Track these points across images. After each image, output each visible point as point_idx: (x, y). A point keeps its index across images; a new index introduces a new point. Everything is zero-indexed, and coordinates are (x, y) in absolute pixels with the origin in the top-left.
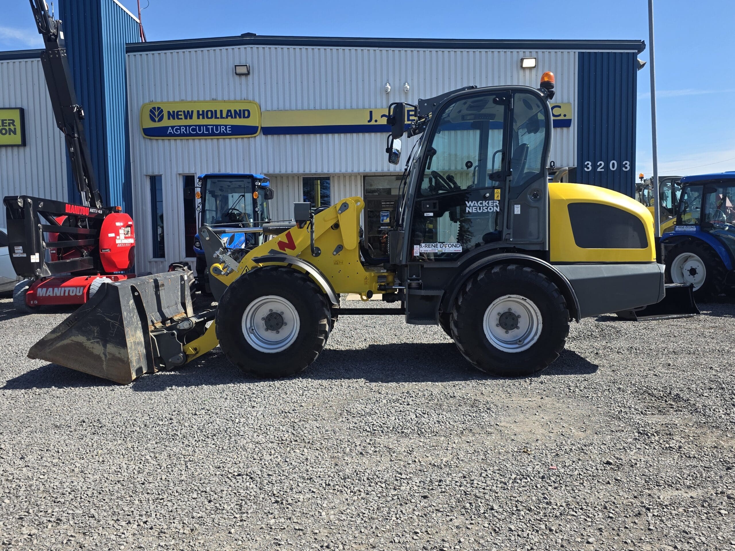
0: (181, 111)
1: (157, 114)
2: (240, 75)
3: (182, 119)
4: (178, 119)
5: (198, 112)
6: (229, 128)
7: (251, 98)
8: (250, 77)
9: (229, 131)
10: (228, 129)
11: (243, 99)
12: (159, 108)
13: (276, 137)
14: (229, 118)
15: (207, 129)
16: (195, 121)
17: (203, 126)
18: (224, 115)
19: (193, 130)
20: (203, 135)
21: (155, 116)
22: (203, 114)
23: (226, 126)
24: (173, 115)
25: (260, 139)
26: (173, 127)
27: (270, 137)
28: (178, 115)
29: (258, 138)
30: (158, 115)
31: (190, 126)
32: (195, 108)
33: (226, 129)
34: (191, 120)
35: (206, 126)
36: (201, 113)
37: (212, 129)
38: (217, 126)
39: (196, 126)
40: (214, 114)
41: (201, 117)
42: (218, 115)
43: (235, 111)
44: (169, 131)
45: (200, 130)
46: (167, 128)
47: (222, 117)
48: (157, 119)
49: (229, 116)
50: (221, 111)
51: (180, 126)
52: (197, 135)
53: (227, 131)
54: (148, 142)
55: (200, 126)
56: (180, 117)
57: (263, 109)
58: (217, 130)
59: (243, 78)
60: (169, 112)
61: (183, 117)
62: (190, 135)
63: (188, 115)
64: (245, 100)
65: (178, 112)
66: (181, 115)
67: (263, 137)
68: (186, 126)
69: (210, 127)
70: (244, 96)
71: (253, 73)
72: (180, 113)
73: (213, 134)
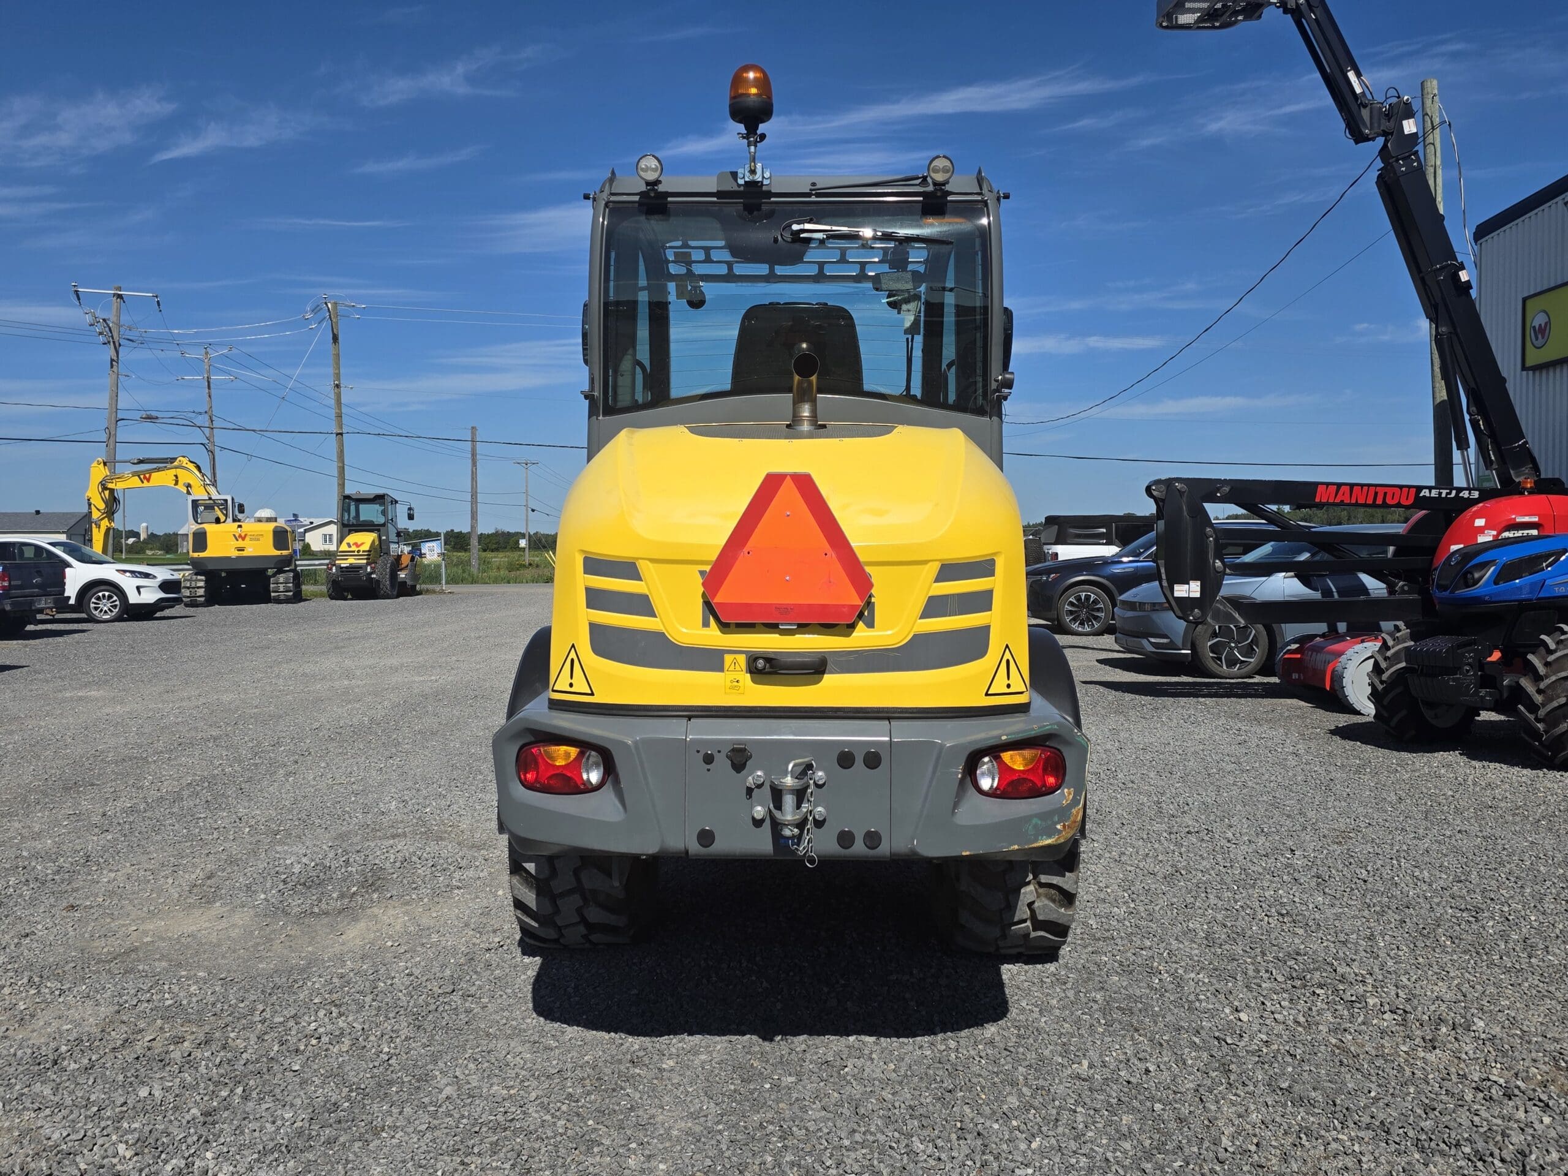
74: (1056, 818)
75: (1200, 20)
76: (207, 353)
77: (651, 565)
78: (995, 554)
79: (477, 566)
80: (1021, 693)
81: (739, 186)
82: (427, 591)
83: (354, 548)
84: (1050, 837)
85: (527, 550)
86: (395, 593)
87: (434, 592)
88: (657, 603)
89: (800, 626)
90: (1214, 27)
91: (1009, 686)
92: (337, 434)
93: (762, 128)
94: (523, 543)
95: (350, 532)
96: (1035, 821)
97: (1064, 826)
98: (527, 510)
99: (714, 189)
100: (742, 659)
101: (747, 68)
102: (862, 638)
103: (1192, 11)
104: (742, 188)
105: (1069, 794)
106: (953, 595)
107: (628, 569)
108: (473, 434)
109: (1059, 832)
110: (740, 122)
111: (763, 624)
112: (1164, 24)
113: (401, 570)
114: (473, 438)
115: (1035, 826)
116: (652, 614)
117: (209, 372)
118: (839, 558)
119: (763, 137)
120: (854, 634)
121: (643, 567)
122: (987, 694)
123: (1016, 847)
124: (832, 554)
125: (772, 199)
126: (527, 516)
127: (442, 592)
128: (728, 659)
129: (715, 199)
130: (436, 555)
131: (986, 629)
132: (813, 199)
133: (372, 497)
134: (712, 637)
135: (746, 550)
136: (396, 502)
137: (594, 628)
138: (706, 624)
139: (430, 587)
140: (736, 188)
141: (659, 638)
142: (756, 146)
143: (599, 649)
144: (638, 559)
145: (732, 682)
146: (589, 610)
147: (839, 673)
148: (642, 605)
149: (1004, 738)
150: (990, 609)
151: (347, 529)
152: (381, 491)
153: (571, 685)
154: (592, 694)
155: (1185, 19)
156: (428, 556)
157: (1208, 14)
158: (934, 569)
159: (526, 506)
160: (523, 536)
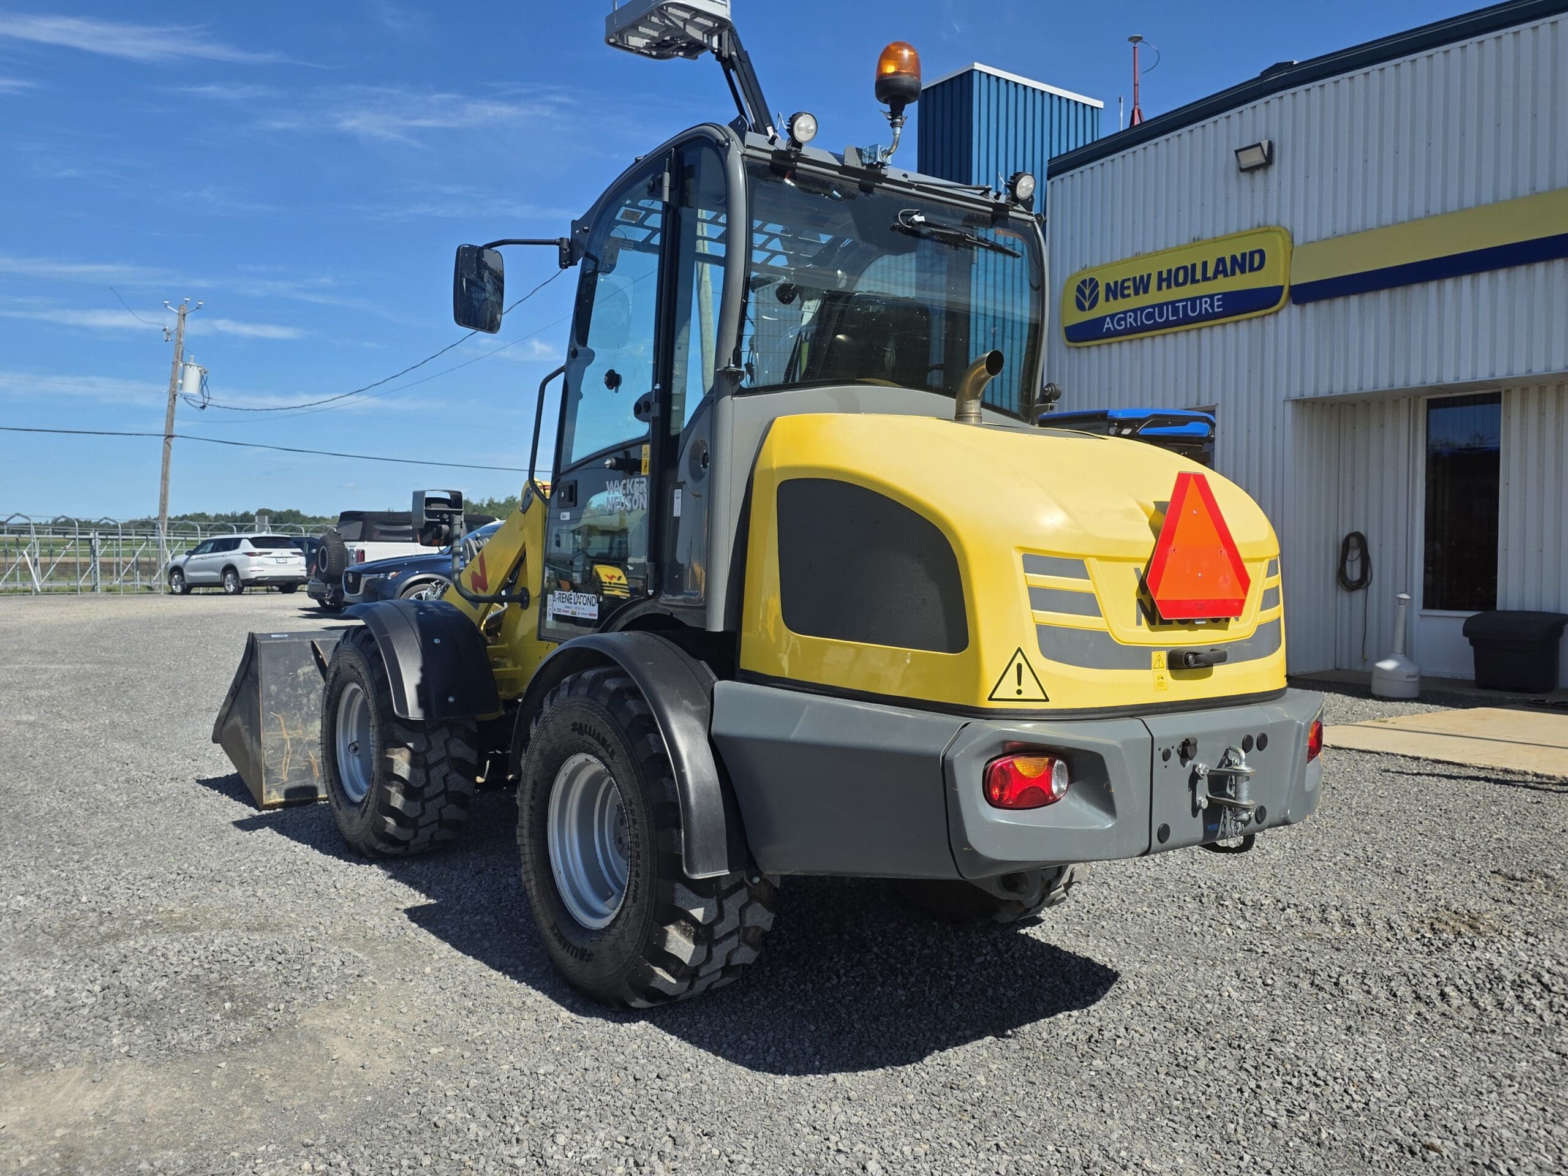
0: (1129, 280)
1: (1087, 292)
2: (1252, 169)
3: (1129, 295)
4: (1124, 296)
5: (1160, 273)
6: (1218, 300)
7: (1272, 221)
8: (1274, 170)
9: (1218, 307)
10: (1216, 304)
11: (1256, 225)
12: (1092, 280)
13: (1324, 305)
14: (1220, 276)
15: (1175, 311)
16: (1154, 296)
17: (1167, 304)
18: (1210, 274)
19: (1150, 316)
20: (1168, 324)
21: (1085, 299)
22: (1168, 279)
23: (1211, 297)
24: (1115, 291)
25: (1288, 315)
26: (1112, 317)
27: (1310, 307)
28: (1123, 288)
29: (1283, 314)
30: (1090, 297)
31: (1142, 309)
32: (1153, 268)
33: (1212, 305)
34: (1147, 295)
35: (1173, 303)
36: (1165, 276)
37: (1185, 307)
38: (1193, 300)
39: (1153, 307)
40: (1189, 274)
41: (1164, 285)
42: (1199, 276)
43: (1234, 258)
44: (1106, 326)
45: (1161, 316)
46: (1102, 320)
47: (1205, 278)
48: (1087, 305)
49: (1220, 272)
50: (1205, 264)
51: (1125, 313)
52: (1156, 326)
53: (1213, 308)
54: (1074, 353)
55: (1160, 306)
56: (1126, 292)
57: (1299, 240)
58: (1193, 310)
59: (1259, 175)
60: (1108, 285)
61: (1131, 291)
62: (1144, 328)
63: (1141, 285)
64: (1259, 226)
65: (1123, 281)
66: (1128, 287)
67: (1295, 309)
68: (1135, 311)
69: (1180, 304)
70: (1259, 218)
71: (1281, 159)
72: (1126, 284)
73: (1187, 320)
75: (648, 47)
77: (1097, 562)
81: (863, 164)
88: (1103, 602)
90: (651, 56)
100: (1164, 655)
103: (643, 36)
104: (865, 168)
107: (1075, 567)
111: (1178, 621)
112: (612, 40)
116: (1098, 614)
118: (1229, 556)
121: (1092, 565)
128: (1154, 655)
134: (1141, 634)
135: (1172, 548)
137: (1042, 630)
138: (1139, 623)
140: (859, 166)
141: (1103, 637)
143: (1047, 652)
144: (1087, 556)
145: (1158, 679)
146: (1034, 611)
148: (1088, 604)
153: (1019, 692)
154: (1047, 700)
155: (635, 41)
157: (658, 44)
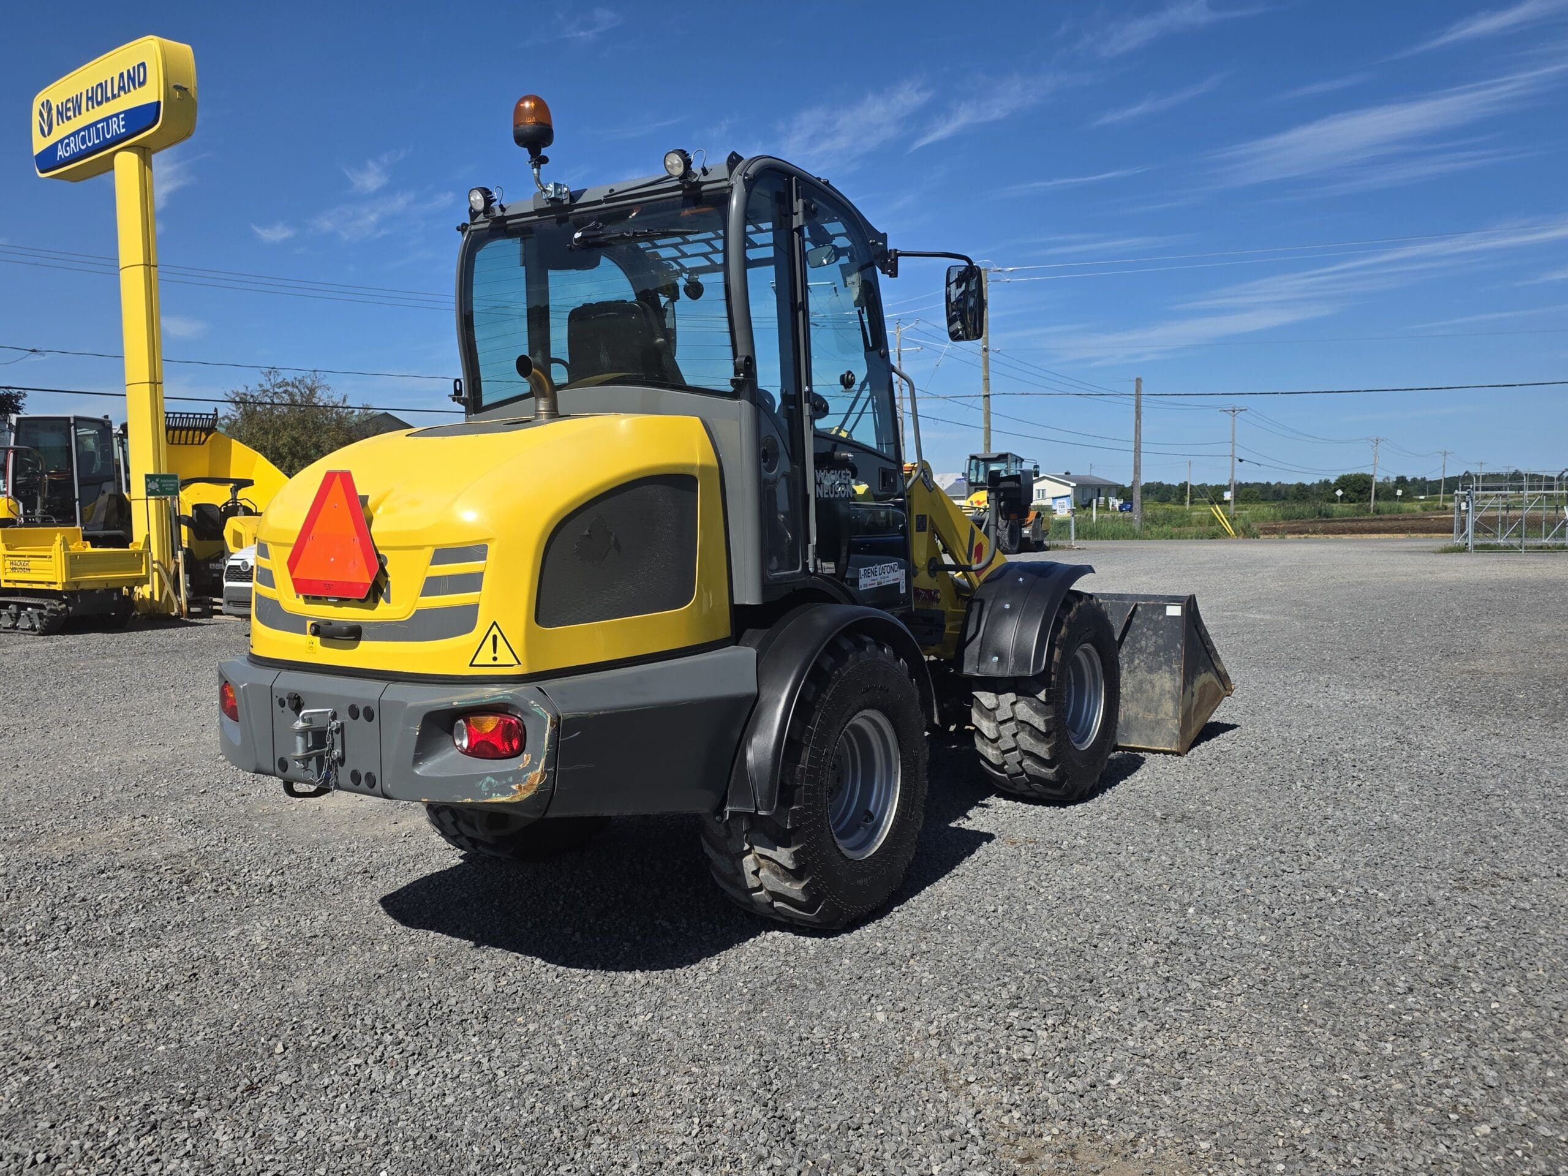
74: (511, 779)
76: (898, 328)
78: (488, 540)
79: (1139, 521)
80: (512, 665)
82: (1056, 547)
83: (975, 505)
84: (504, 794)
85: (1232, 503)
86: (1015, 548)
87: (1063, 548)
89: (341, 599)
91: (495, 659)
92: (985, 396)
93: (544, 152)
94: (1228, 496)
95: (976, 490)
96: (488, 779)
97: (520, 787)
98: (1233, 460)
99: (531, 209)
101: (523, 100)
102: (383, 612)
105: (527, 759)
106: (444, 577)
108: (1138, 387)
109: (515, 792)
110: (524, 146)
113: (1026, 526)
114: (1137, 391)
115: (489, 784)
117: (900, 344)
119: (545, 160)
120: (378, 608)
122: (471, 665)
123: (469, 800)
124: (357, 539)
125: (576, 211)
126: (1233, 467)
127: (1071, 548)
129: (536, 217)
130: (1066, 512)
131: (475, 607)
132: (604, 205)
133: (995, 456)
136: (1022, 460)
139: (1060, 543)
142: (539, 168)
147: (371, 640)
149: (455, 703)
150: (479, 589)
151: (973, 488)
152: (1004, 451)
156: (1058, 512)
158: (429, 553)
159: (1232, 456)
160: (1226, 488)
